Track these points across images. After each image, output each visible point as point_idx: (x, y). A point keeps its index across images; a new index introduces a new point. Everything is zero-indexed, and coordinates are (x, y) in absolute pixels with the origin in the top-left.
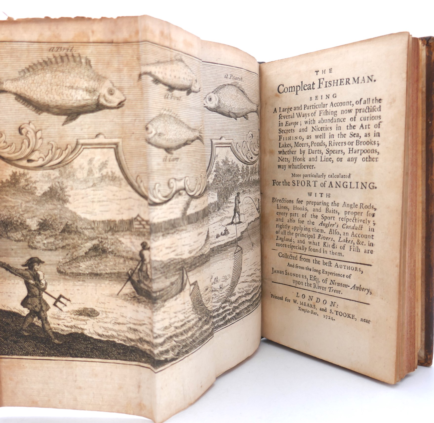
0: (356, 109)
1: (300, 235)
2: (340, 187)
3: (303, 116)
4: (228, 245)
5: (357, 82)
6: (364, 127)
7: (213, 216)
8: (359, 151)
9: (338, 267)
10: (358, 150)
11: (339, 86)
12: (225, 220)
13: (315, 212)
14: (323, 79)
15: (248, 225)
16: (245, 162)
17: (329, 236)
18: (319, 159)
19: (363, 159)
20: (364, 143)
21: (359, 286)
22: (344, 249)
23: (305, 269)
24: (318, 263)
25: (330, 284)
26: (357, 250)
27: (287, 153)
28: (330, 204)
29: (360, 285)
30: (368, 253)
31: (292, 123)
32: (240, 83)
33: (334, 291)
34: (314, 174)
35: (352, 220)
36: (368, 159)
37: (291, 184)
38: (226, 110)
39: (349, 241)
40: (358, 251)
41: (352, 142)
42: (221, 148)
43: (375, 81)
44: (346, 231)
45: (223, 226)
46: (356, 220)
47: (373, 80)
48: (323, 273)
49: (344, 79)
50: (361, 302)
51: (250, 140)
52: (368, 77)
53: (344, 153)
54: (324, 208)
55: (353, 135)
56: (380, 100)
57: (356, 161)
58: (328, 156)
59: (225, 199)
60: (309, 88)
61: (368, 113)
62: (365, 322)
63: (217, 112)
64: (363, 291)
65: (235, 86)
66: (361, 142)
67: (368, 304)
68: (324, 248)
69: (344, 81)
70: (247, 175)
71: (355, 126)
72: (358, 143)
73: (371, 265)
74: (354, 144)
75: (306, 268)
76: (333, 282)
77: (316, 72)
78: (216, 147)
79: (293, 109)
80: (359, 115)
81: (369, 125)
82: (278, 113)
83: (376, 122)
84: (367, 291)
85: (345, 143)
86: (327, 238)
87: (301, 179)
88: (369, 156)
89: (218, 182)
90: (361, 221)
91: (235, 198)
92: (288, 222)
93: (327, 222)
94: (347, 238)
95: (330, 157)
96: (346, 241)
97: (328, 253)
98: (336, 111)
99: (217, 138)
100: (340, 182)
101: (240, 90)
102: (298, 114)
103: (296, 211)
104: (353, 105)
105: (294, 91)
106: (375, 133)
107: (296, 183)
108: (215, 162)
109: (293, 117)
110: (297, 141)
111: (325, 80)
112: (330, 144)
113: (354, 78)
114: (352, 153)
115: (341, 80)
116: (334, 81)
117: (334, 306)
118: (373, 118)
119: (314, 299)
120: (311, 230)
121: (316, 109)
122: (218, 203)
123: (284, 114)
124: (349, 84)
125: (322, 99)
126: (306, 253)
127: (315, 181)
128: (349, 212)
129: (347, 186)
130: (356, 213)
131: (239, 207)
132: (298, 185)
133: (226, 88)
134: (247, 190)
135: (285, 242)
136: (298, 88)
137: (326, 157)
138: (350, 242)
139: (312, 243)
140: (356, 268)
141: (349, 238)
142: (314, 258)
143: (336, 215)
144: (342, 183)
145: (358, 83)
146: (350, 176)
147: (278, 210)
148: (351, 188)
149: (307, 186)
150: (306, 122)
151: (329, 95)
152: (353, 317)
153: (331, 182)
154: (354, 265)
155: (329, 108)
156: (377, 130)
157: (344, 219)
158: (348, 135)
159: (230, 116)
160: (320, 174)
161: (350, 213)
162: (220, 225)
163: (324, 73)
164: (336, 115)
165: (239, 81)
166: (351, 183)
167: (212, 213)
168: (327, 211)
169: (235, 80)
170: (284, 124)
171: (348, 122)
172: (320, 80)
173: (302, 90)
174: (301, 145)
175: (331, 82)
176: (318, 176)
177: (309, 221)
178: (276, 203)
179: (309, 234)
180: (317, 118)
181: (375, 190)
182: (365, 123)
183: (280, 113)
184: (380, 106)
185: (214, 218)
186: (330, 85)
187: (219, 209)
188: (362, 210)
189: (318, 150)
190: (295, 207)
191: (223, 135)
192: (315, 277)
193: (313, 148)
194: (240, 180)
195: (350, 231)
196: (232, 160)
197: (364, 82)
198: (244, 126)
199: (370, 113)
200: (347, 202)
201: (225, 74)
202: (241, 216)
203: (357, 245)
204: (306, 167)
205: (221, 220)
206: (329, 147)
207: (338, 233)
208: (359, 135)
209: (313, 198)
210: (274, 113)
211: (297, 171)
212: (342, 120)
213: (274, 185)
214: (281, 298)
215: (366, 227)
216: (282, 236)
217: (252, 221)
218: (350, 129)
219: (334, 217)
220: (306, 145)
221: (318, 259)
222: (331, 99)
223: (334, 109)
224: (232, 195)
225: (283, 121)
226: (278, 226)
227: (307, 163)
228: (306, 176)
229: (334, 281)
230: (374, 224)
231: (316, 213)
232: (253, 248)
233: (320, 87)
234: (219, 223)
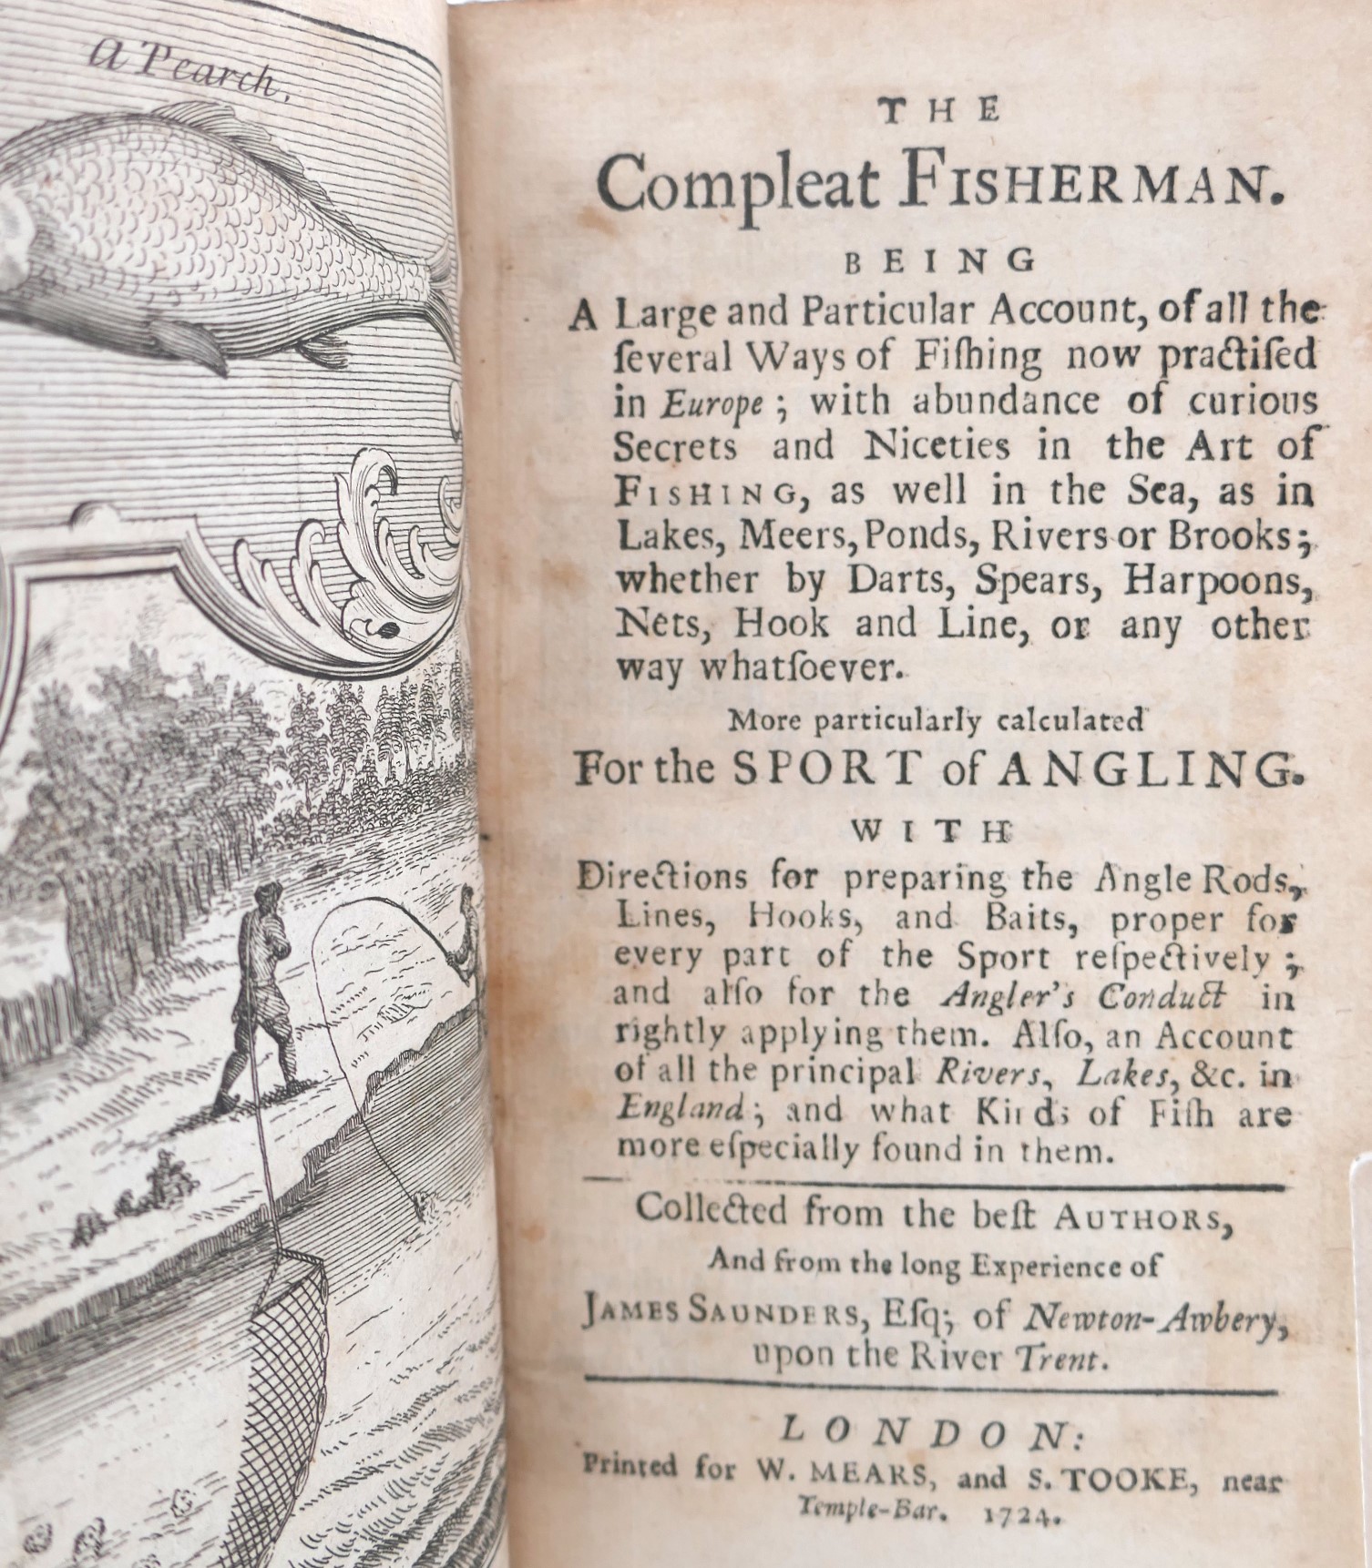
0: (1165, 349)
1: (804, 1074)
2: (1074, 781)
3: (801, 364)
4: (189, 1273)
5: (1163, 194)
6: (1217, 450)
7: (30, 1092)
8: (1194, 584)
9: (1076, 1226)
10: (1185, 576)
11: (1047, 207)
12: (153, 1101)
13: (913, 930)
14: (941, 151)
15: (371, 1090)
16: (327, 668)
17: (1014, 1060)
18: (929, 619)
19: (1215, 624)
20: (1221, 538)
21: (1211, 1308)
22: (1115, 1122)
23: (846, 1266)
24: (944, 1220)
25: (1030, 1327)
26: (1194, 1120)
27: (685, 585)
28: (1013, 882)
29: (1221, 1304)
30: (1263, 1124)
31: (712, 402)
32: (248, 109)
33: (1051, 1363)
34: (897, 713)
35: (1157, 962)
36: (1247, 628)
37: (725, 769)
38: (124, 306)
39: (1149, 1073)
40: (1205, 1119)
41: (1145, 532)
42: (84, 585)
43: (1278, 198)
44: (1125, 1020)
45: (130, 1145)
46: (1181, 956)
47: (1266, 195)
48: (977, 1272)
49: (1078, 169)
50: (1223, 1393)
51: (369, 511)
52: (1236, 173)
53: (1098, 591)
54: (972, 905)
55: (1152, 492)
56: (1311, 305)
57: (1174, 633)
58: (990, 606)
59: (145, 953)
60: (837, 196)
61: (1236, 373)
62: (1247, 1489)
63: (27, 320)
64: (1235, 1329)
65: (197, 127)
66: (1199, 532)
67: (1272, 1393)
68: (980, 1130)
69: (1078, 179)
70: (347, 755)
71: (1161, 442)
72: (1180, 534)
73: (1279, 1188)
74: (1160, 541)
75: (855, 1262)
76: (1044, 1315)
77: (886, 107)
78: (32, 581)
79: (723, 313)
80: (1183, 382)
81: (1243, 440)
82: (609, 335)
83: (1291, 425)
84: (1259, 1327)
85: (1100, 534)
86: (1002, 1073)
87: (801, 740)
88: (1255, 610)
89: (67, 842)
90: (1211, 959)
91: (236, 931)
92: (711, 1000)
93: (998, 980)
94: (1131, 1061)
95: (1007, 611)
96: (1129, 1079)
97: (1012, 1153)
98: (1037, 351)
99: (39, 512)
100: (1077, 754)
101: (253, 157)
102: (761, 350)
103: (773, 936)
104: (1143, 319)
105: (729, 202)
106: (1283, 487)
107: (763, 766)
108: (32, 693)
109: (721, 363)
110: (758, 514)
111: (954, 160)
112: (1001, 535)
113: (1144, 171)
114: (1150, 591)
115: (1059, 170)
116: (1013, 170)
117: (1055, 1445)
118: (1270, 403)
119: (920, 1434)
120: (889, 1039)
121: (890, 328)
122: (75, 996)
123: (650, 340)
124: (1115, 198)
125: (931, 268)
126: (854, 1175)
127: (904, 755)
128: (1137, 917)
129: (1120, 773)
130: (1180, 922)
131: (283, 989)
132: (776, 779)
133: (105, 146)
134: (349, 852)
135: (688, 1127)
136: (759, 190)
137: (978, 615)
138: (1156, 1078)
139: (899, 1111)
140: (1191, 1217)
141: (1147, 1057)
142: (912, 1197)
143: (1056, 941)
144: (1088, 763)
145: (1171, 198)
146: (1139, 719)
147: (626, 938)
148: (1145, 783)
149: (849, 780)
150: (822, 403)
151: (982, 251)
152: (1175, 1478)
153: (1016, 758)
154: (1179, 1202)
155: (980, 327)
156: (1298, 470)
157: (1109, 960)
158: (1118, 489)
159: (156, 350)
160: (940, 707)
161: (1144, 923)
162: (101, 1148)
163: (941, 116)
164: (1032, 374)
165: (237, 97)
166: (1146, 756)
167: (25, 1075)
168: (997, 922)
169: (195, 88)
170: (657, 403)
171: (1113, 416)
172: (913, 154)
173: (785, 204)
174: (788, 539)
175: (994, 174)
176: (925, 722)
177: (872, 985)
178: (605, 899)
179: (871, 1060)
180: (904, 382)
181: (1292, 789)
182: (1219, 428)
183: (623, 334)
184: (1311, 340)
185: (39, 1110)
186: (986, 195)
187: (91, 1029)
188: (1217, 901)
189: (921, 572)
190: (762, 906)
191: (92, 491)
192: (921, 1307)
193: (884, 558)
194: (280, 794)
195: (1149, 1022)
196: (199, 667)
197: (1211, 200)
198: (302, 413)
199: (1249, 372)
200: (1124, 864)
201: (96, 40)
202: (298, 1046)
203: (1196, 1092)
204: (838, 671)
205: (116, 1109)
206: (995, 557)
207: (1073, 1039)
208: (1188, 495)
209: (889, 852)
210: (573, 328)
211: (769, 697)
212: (1076, 403)
213: (584, 781)
214: (668, 1468)
215: (1243, 989)
216: (667, 1093)
217: (409, 1054)
218: (1130, 456)
219: (1043, 952)
220: (829, 539)
221: (937, 1200)
222: (997, 277)
223: (1021, 336)
224: (206, 912)
225: (651, 385)
226: (628, 1034)
227: (842, 642)
228: (839, 726)
229: (1056, 1305)
230: (1294, 970)
231: (916, 939)
232: (423, 1229)
233: (913, 199)
234: (96, 1134)
